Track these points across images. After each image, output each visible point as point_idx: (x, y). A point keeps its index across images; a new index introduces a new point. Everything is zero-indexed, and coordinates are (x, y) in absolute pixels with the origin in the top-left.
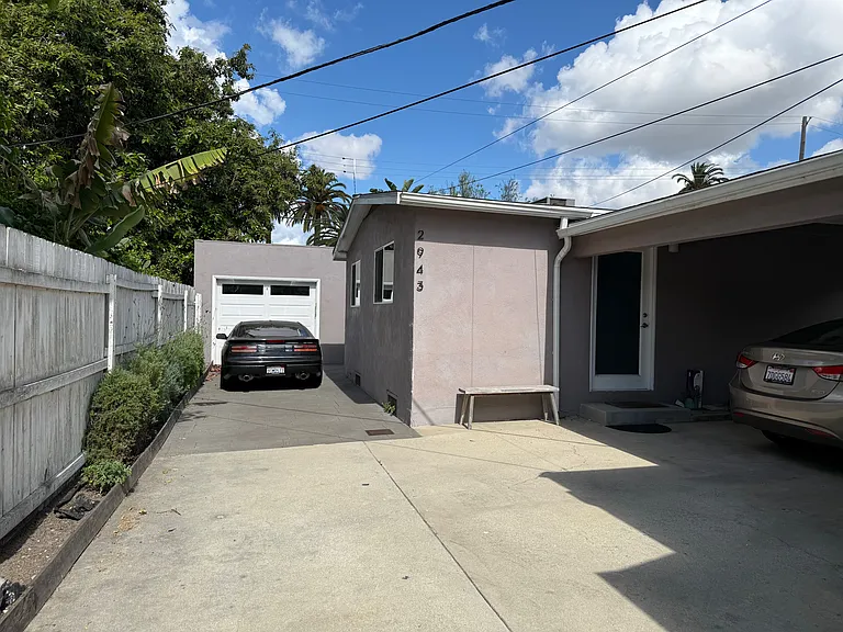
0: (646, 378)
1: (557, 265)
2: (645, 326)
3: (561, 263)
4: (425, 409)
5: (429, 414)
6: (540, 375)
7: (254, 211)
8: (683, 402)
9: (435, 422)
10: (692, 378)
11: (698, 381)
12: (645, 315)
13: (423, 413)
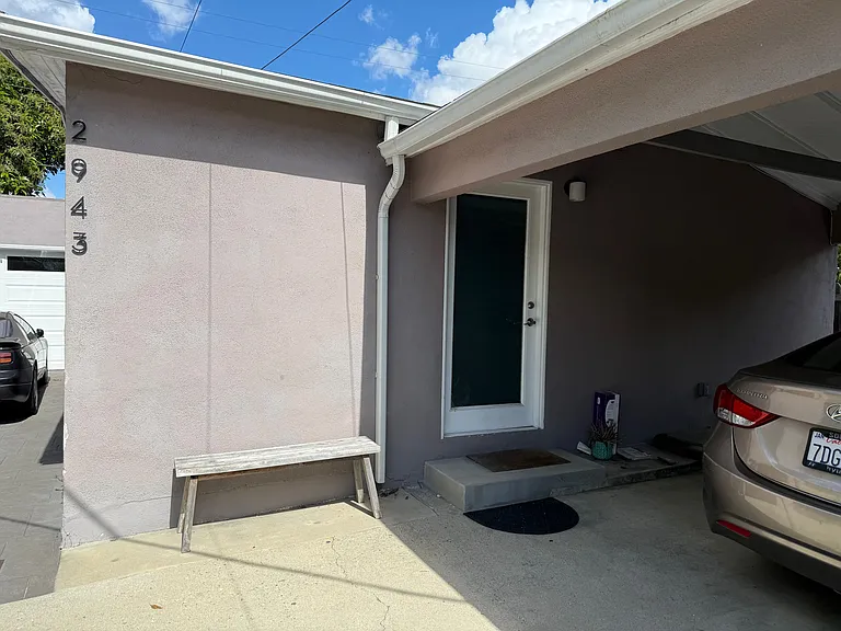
0: (531, 409)
1: (383, 214)
2: (531, 322)
3: (391, 210)
4: (95, 507)
5: (107, 517)
6: (353, 418)
7: (8, 155)
8: (590, 447)
9: (121, 531)
10: (603, 406)
11: (612, 412)
12: (532, 305)
13: (93, 516)
